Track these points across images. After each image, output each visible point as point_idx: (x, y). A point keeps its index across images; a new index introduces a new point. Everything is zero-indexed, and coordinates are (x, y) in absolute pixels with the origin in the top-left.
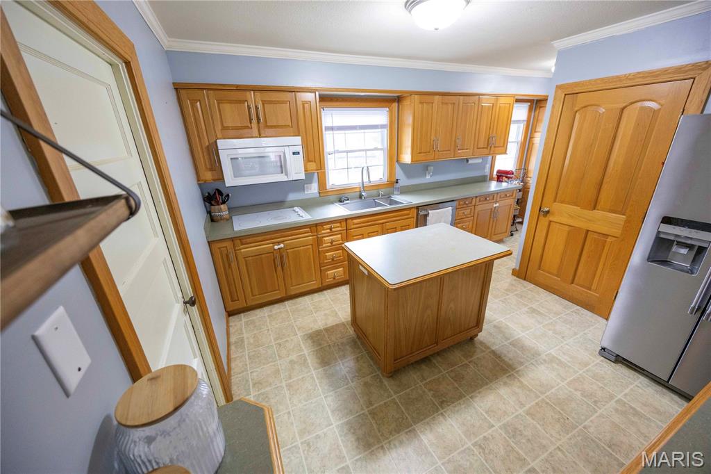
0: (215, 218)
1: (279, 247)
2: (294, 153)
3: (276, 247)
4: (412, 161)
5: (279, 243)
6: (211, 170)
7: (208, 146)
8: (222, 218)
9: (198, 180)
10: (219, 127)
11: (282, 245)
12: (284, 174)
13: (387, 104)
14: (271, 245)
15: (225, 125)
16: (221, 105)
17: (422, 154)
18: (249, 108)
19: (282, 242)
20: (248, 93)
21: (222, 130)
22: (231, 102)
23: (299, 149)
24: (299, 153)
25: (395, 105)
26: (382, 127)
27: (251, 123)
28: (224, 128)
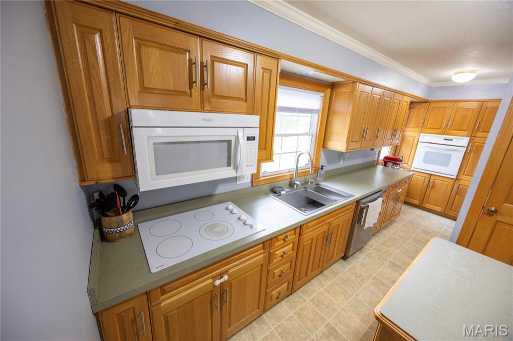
0: (109, 236)
1: (222, 280)
2: (248, 139)
3: (218, 282)
4: (347, 149)
5: (221, 276)
6: (112, 161)
7: (109, 118)
8: (121, 235)
9: (83, 179)
10: (134, 86)
11: (226, 277)
12: (232, 167)
13: (323, 89)
14: (211, 281)
15: (146, 85)
16: (143, 48)
17: (354, 143)
18: (191, 63)
19: (226, 272)
20: (192, 39)
21: (140, 92)
22: (162, 46)
23: (255, 133)
24: (253, 138)
25: (329, 91)
26: (317, 111)
27: (191, 87)
28: (145, 89)
